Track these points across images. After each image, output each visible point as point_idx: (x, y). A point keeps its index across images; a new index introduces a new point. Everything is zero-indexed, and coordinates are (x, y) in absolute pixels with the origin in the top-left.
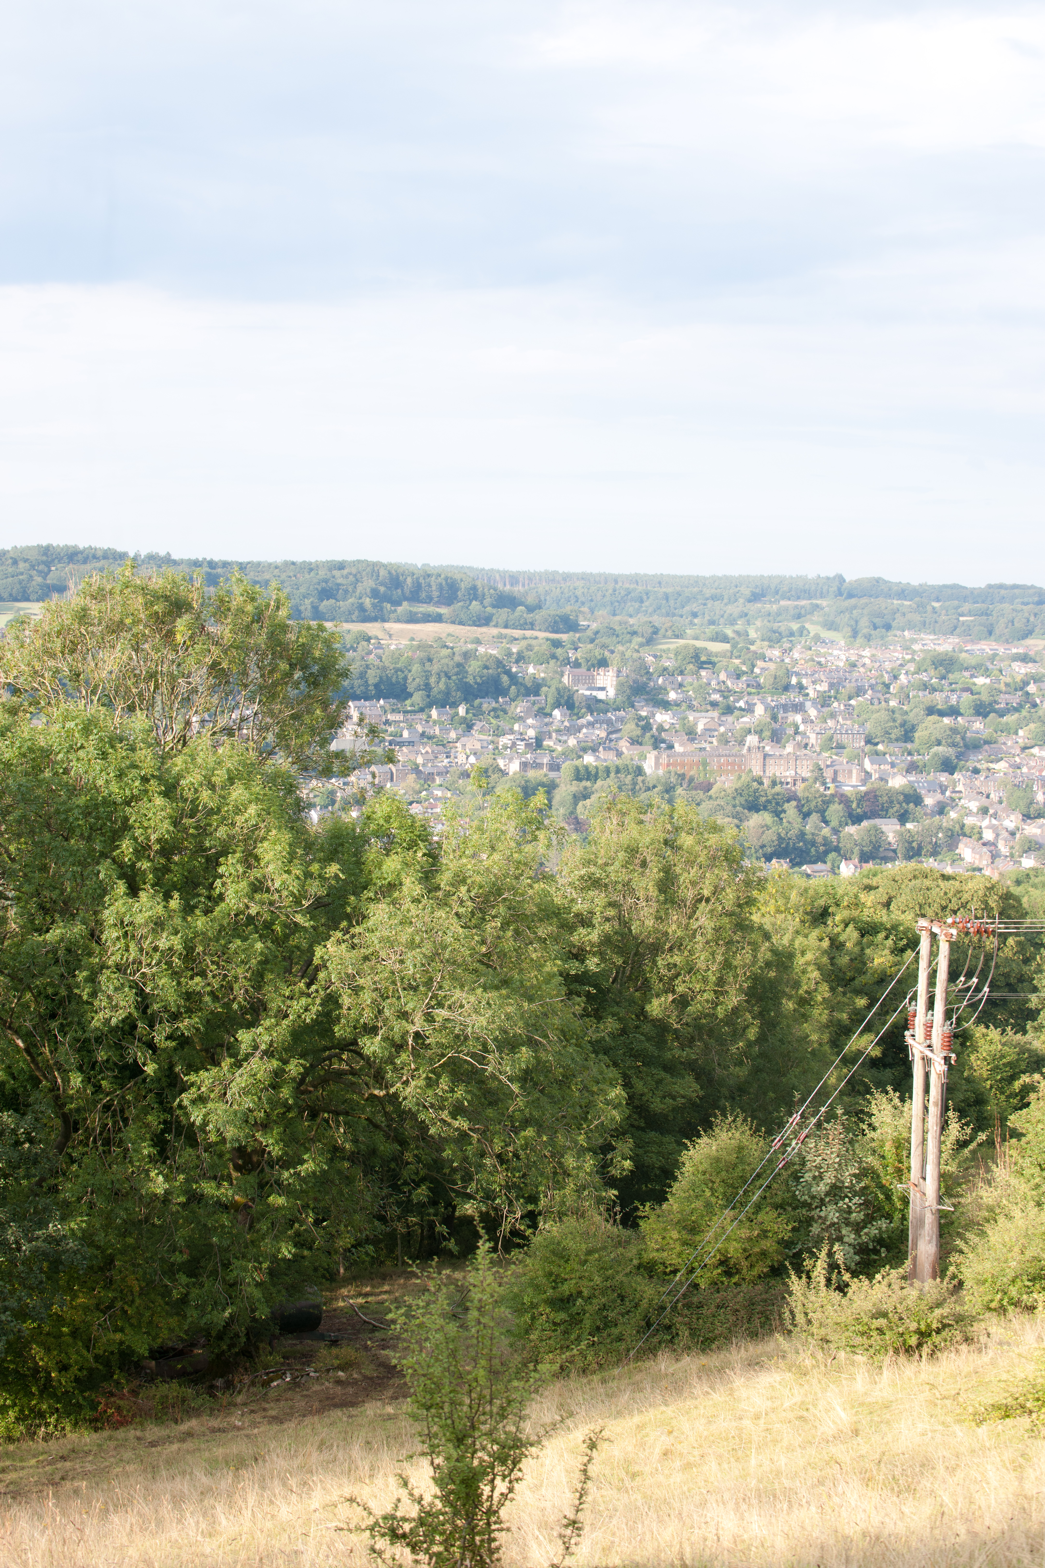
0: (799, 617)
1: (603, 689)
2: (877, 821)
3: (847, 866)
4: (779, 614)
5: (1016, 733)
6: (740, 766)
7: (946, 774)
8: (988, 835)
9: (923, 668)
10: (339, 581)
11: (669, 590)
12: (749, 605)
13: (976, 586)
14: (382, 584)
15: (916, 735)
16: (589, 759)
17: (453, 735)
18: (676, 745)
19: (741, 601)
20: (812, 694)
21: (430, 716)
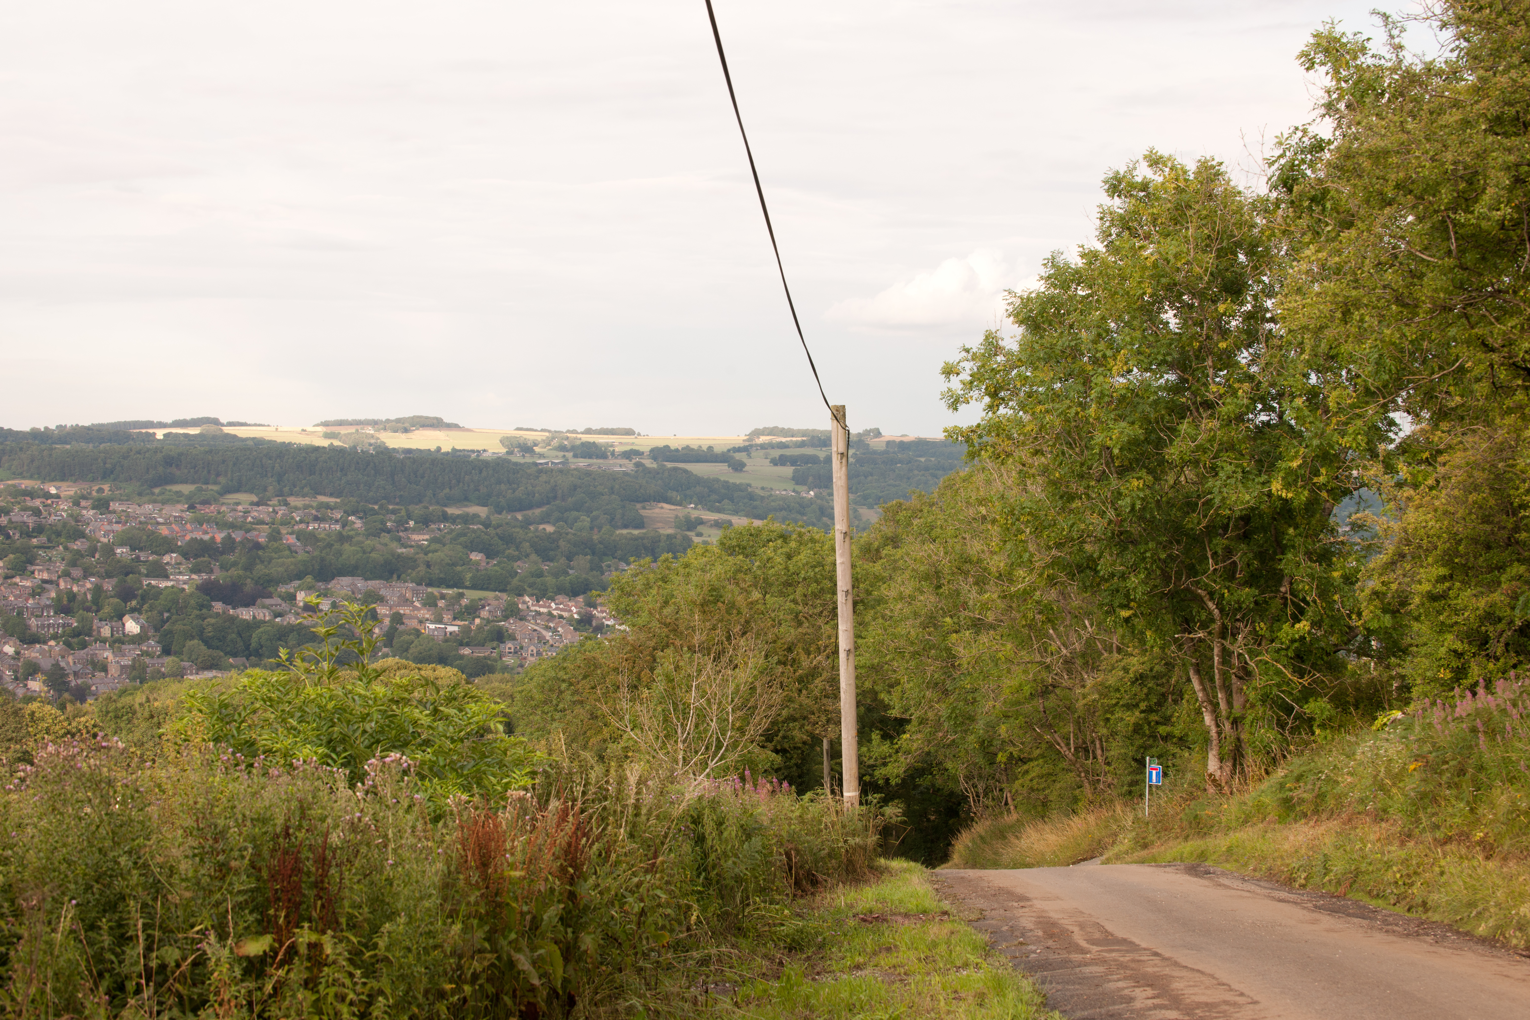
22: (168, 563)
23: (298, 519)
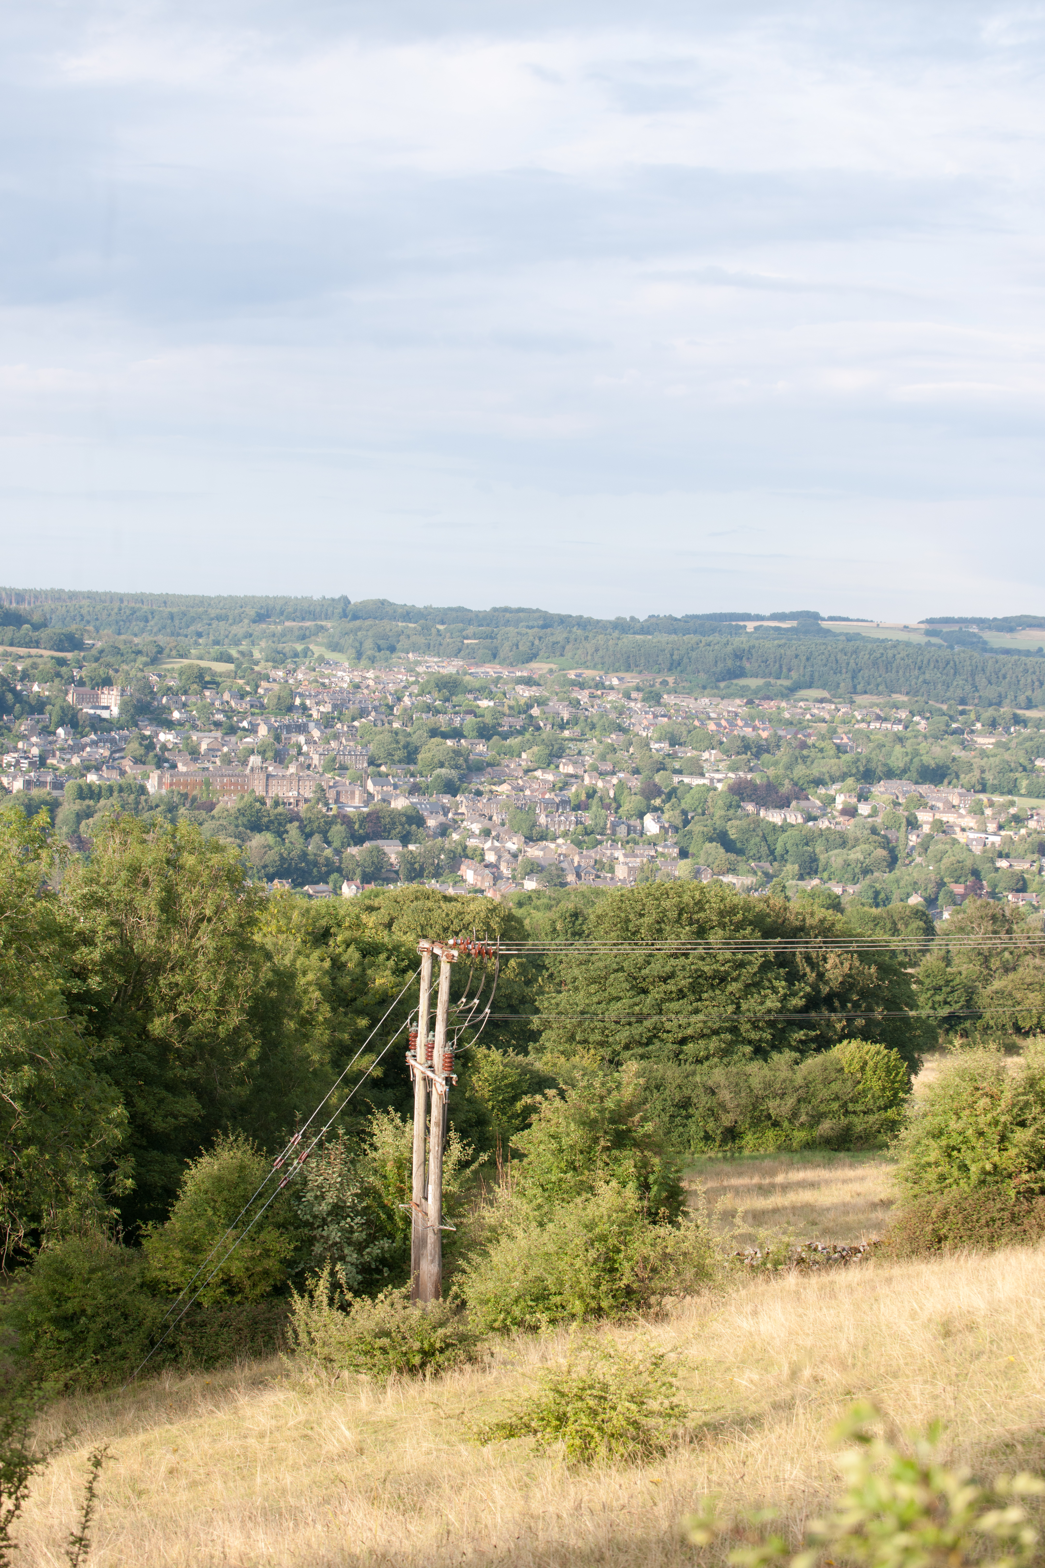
0: (303, 638)
1: (107, 708)
2: (380, 842)
3: (349, 887)
4: (283, 635)
5: (519, 756)
6: (242, 786)
7: (449, 796)
8: (491, 857)
9: (426, 691)
11: (175, 610)
12: (254, 626)
13: (482, 609)
15: (420, 757)
16: (92, 778)
18: (180, 765)
19: (246, 621)
20: (315, 715)
22: (706, 760)
23: (859, 718)
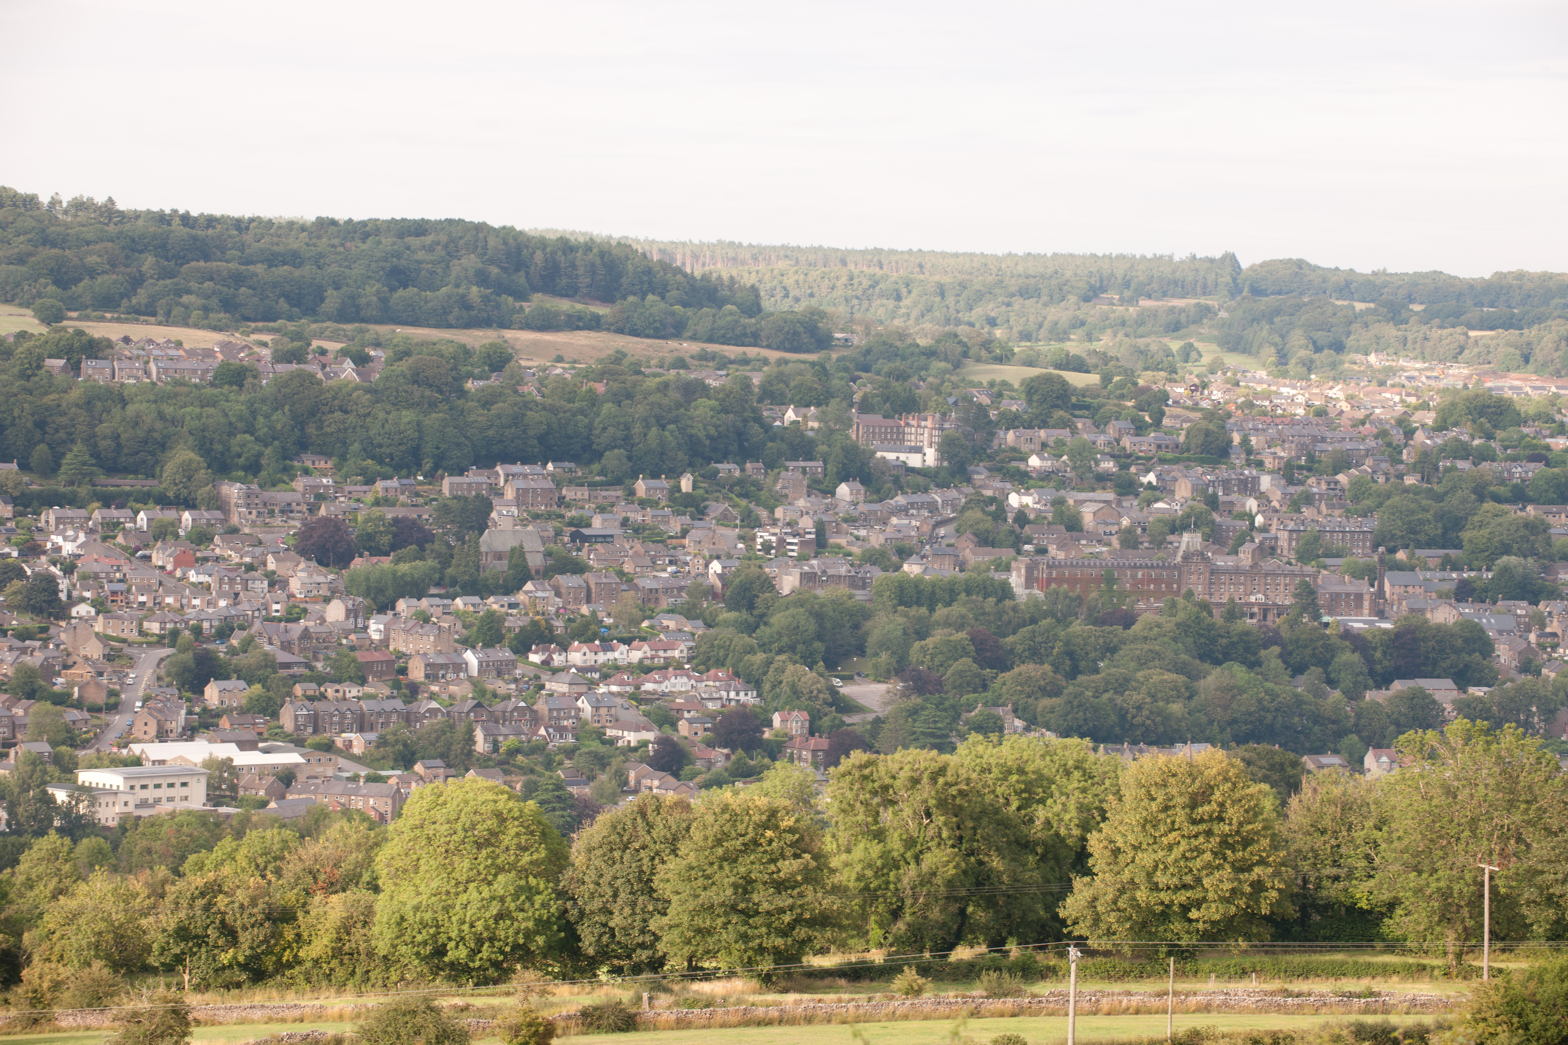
1: (918, 450)
2: (1420, 682)
3: (1378, 758)
4: (1140, 322)
6: (1169, 585)
7: (1524, 604)
9: (1448, 420)
10: (421, 255)
12: (1085, 306)
13: (1474, 276)
14: (492, 262)
15: (1466, 535)
16: (912, 569)
17: (675, 525)
18: (1053, 550)
19: (1073, 299)
20: (1269, 463)
21: (632, 493)
